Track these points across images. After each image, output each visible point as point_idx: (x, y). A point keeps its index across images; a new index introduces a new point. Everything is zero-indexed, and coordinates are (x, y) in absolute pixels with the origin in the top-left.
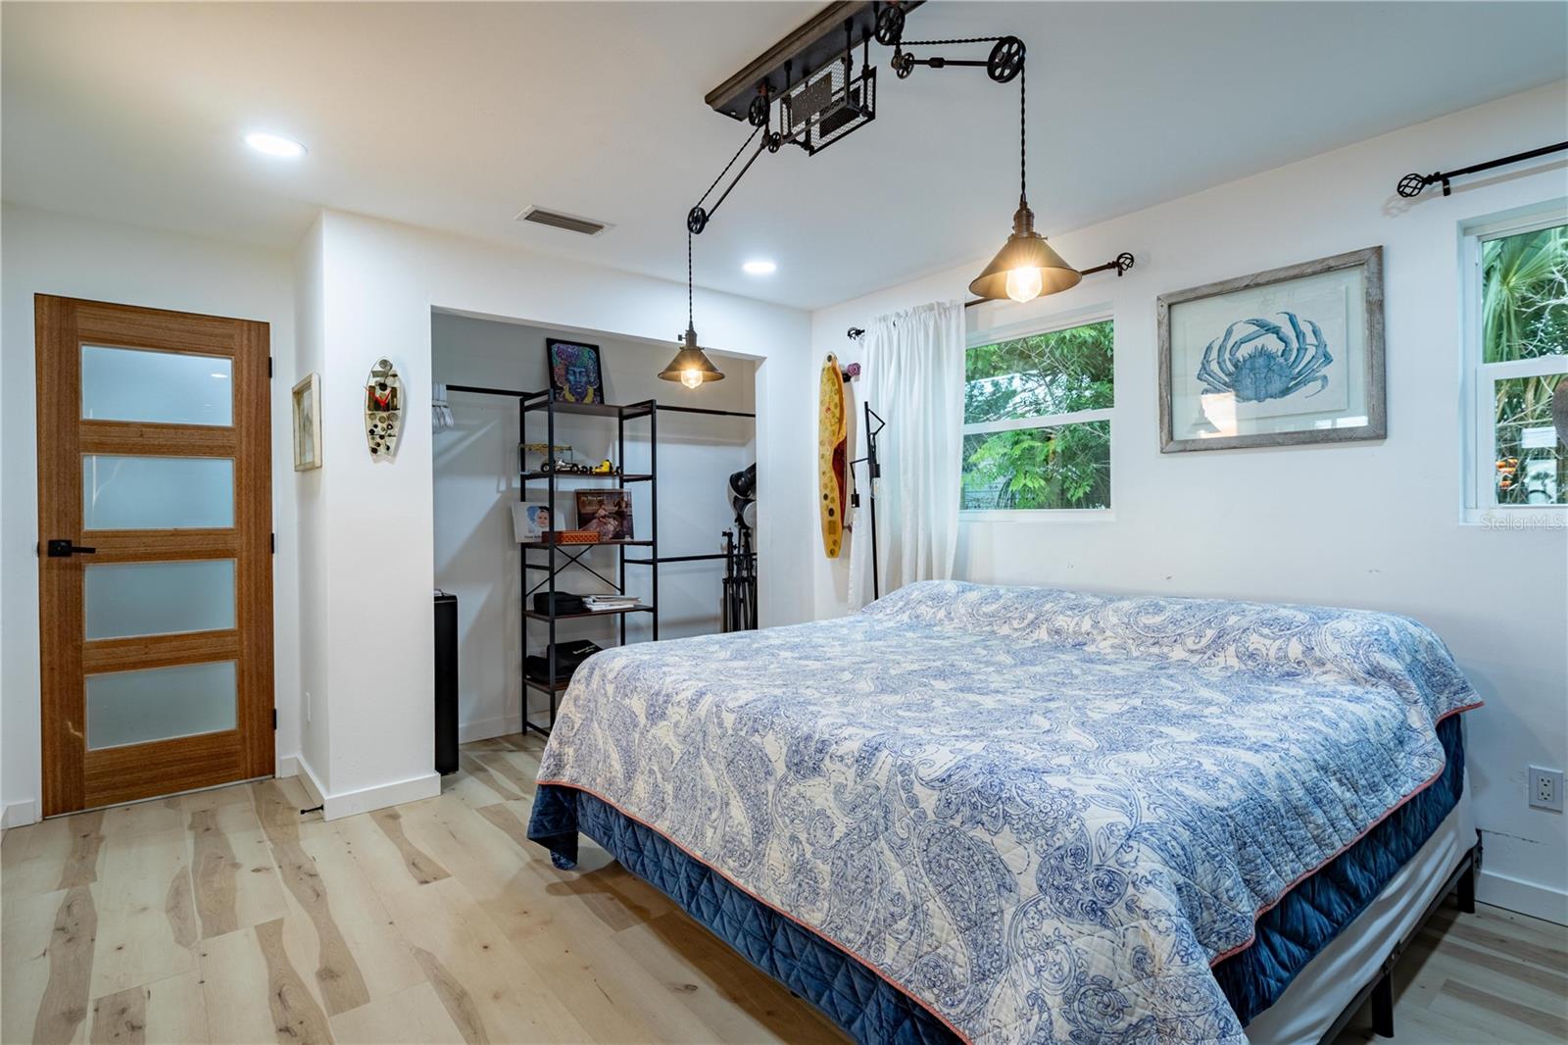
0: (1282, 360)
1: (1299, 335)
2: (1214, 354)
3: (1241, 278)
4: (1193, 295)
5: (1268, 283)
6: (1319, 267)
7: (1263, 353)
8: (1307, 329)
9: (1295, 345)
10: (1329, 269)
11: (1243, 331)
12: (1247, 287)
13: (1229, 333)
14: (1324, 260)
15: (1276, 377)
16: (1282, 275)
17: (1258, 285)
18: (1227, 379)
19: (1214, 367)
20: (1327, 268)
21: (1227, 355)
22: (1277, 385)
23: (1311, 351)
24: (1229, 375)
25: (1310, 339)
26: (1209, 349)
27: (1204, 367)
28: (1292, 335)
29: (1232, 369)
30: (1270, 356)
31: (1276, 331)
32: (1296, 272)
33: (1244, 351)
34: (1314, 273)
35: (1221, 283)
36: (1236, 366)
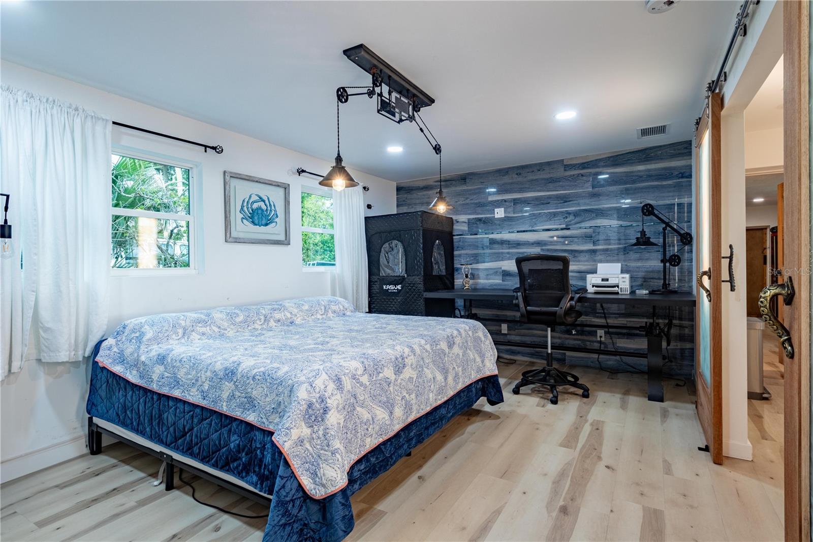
0: (265, 213)
1: (270, 205)
2: (245, 204)
3: (256, 177)
4: (239, 177)
5: (263, 183)
6: (276, 184)
7: (260, 208)
8: (272, 204)
9: (269, 208)
10: (278, 186)
11: (254, 198)
12: (257, 181)
13: (250, 197)
14: (277, 182)
15: (264, 219)
16: (267, 182)
17: (260, 182)
18: (250, 215)
19: (245, 209)
20: (278, 185)
21: (250, 206)
22: (264, 222)
23: (273, 212)
24: (250, 213)
25: (273, 208)
26: (244, 201)
27: (242, 208)
28: (269, 205)
29: (251, 212)
30: (262, 210)
31: (264, 201)
32: (270, 183)
33: (255, 206)
34: (275, 185)
35: (250, 176)
36: (252, 211)
